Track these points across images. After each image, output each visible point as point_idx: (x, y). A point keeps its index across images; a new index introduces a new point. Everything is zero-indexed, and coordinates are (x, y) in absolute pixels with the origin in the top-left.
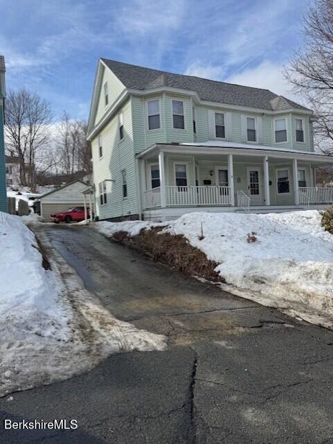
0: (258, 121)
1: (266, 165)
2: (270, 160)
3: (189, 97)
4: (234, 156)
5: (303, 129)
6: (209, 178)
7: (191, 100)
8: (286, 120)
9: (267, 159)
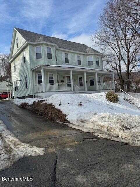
0: (82, 57)
1: (85, 75)
2: (86, 73)
3: (53, 46)
4: (72, 71)
5: (99, 61)
6: (63, 79)
7: (54, 47)
8: (93, 57)
9: (85, 72)
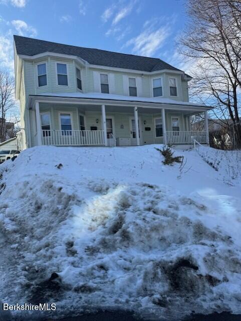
0: (139, 80)
1: (136, 113)
2: (139, 110)
3: (71, 60)
4: (106, 107)
5: (177, 86)
6: (95, 125)
7: (74, 62)
8: (162, 79)
9: (136, 108)
